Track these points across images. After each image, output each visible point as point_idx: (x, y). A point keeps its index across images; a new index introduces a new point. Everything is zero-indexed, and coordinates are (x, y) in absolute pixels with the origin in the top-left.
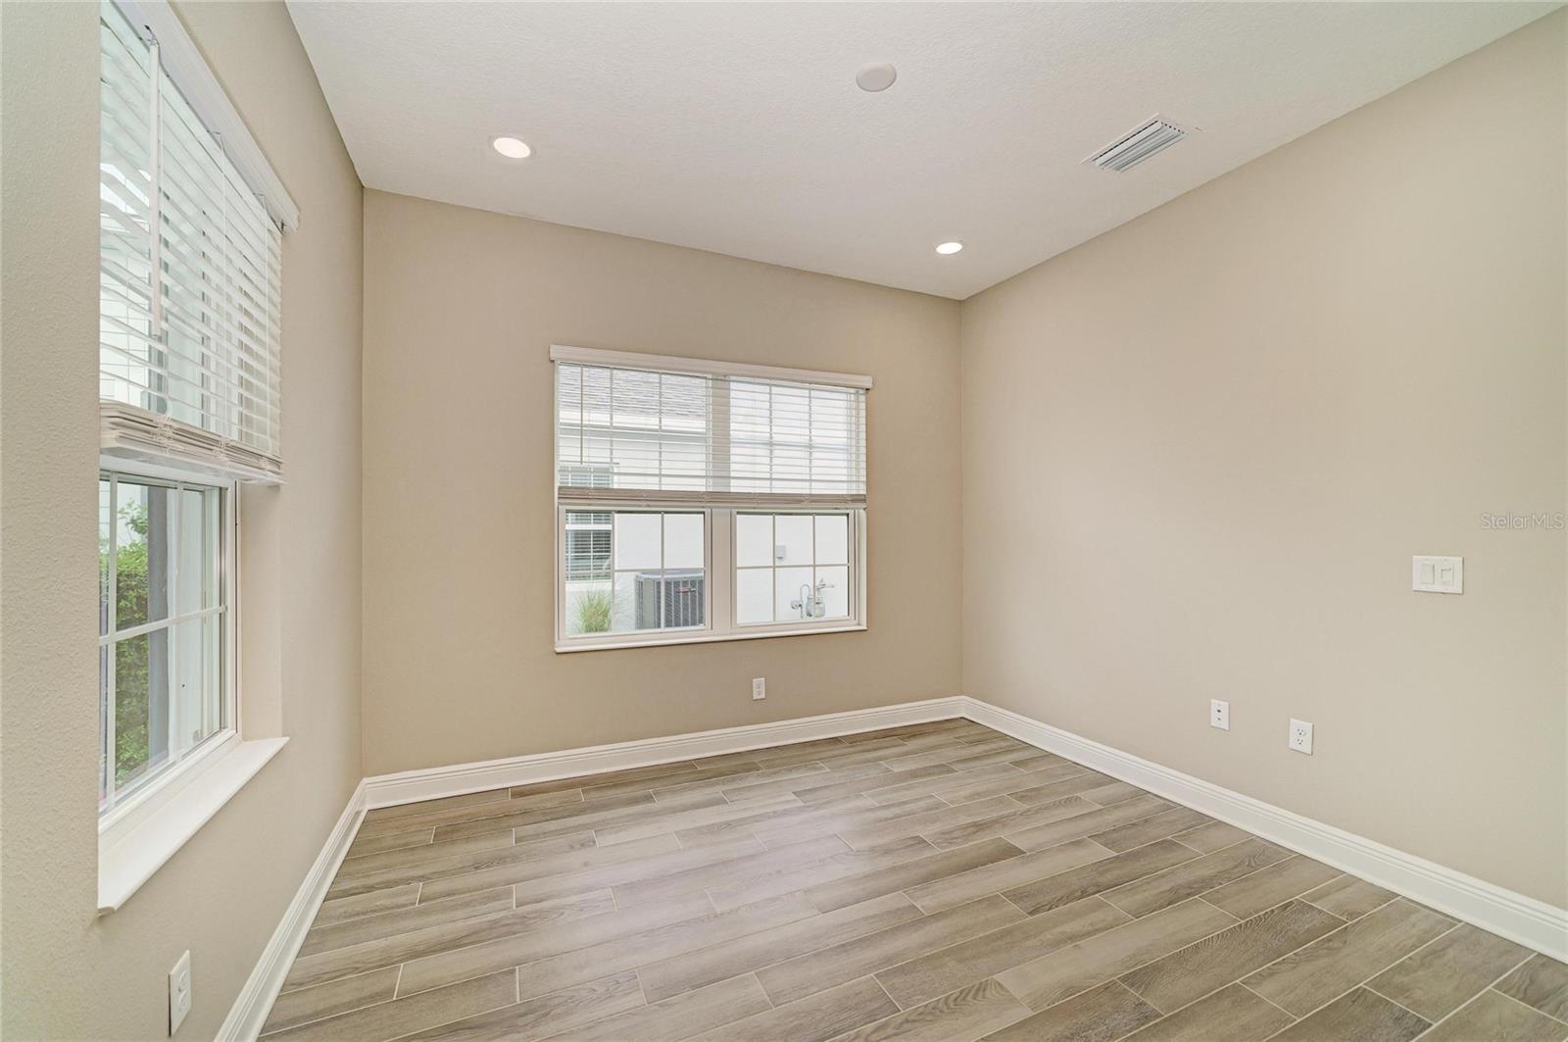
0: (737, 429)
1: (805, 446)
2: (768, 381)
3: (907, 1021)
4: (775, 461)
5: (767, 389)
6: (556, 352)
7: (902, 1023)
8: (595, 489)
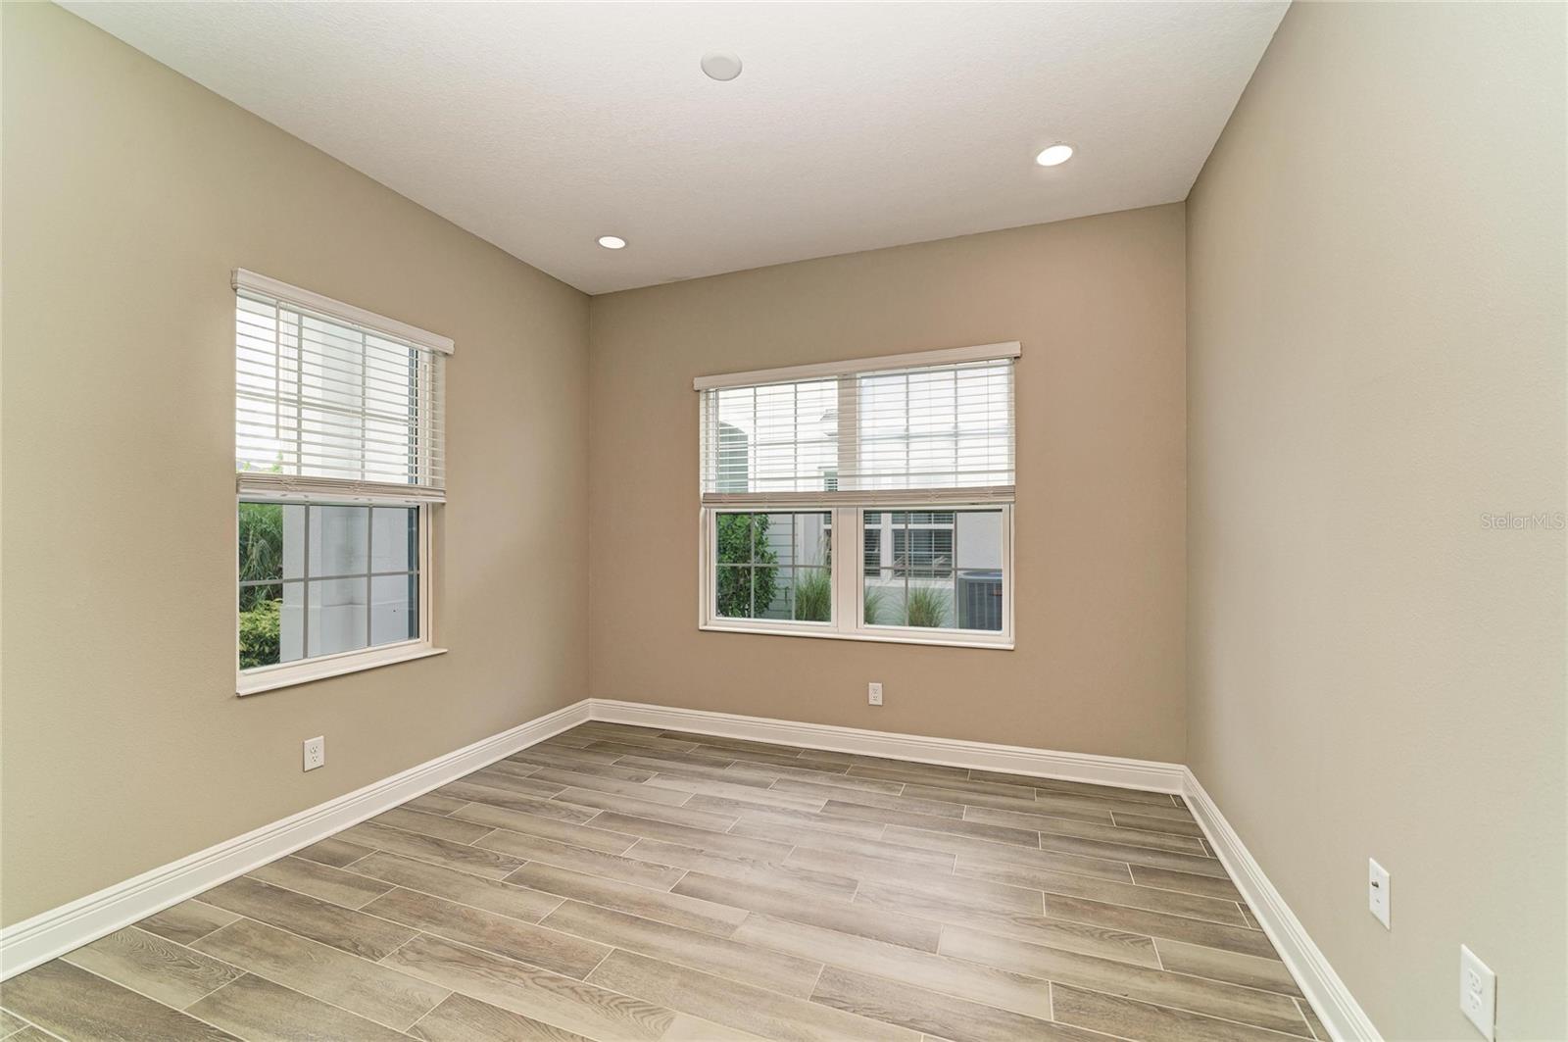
0: (868, 426)
1: (951, 435)
2: (904, 371)
3: (572, 989)
4: (911, 455)
5: (903, 379)
6: (699, 383)
7: (567, 987)
8: (729, 494)
